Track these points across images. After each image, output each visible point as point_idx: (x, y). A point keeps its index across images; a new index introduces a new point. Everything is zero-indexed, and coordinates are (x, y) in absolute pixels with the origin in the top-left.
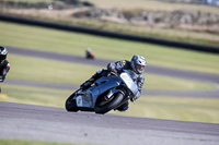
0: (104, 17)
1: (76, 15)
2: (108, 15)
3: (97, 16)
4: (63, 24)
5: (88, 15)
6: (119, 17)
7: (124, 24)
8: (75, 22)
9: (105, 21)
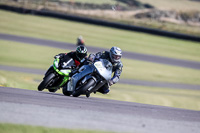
0: (163, 18)
1: (138, 16)
2: (166, 16)
3: (156, 17)
4: (126, 24)
5: (148, 16)
6: (177, 18)
7: (181, 25)
8: (137, 22)
9: (164, 22)
